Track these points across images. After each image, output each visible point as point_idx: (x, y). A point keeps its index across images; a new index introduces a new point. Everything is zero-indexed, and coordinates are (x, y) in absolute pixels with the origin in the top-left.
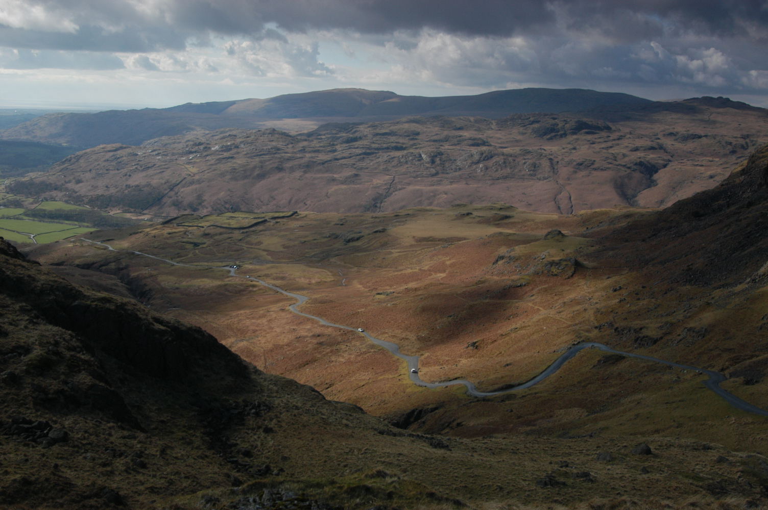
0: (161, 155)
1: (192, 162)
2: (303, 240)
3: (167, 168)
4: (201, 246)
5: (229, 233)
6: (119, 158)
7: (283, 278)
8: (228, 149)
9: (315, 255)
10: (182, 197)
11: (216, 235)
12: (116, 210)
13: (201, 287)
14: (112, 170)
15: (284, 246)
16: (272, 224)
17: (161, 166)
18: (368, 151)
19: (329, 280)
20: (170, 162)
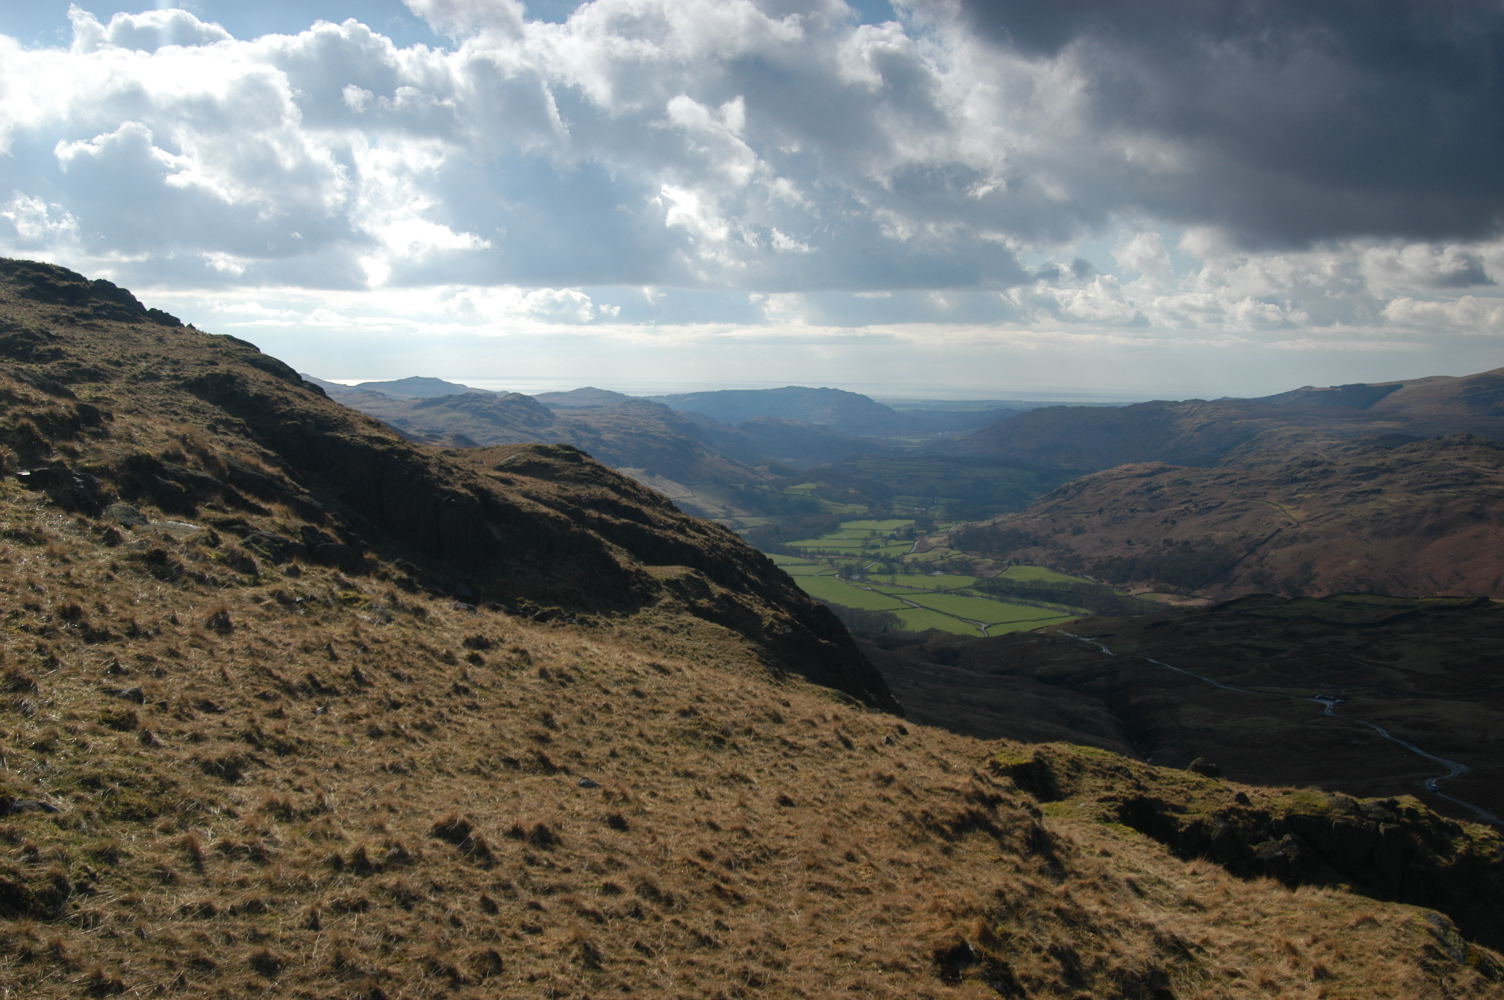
0: (1235, 484)
1: (1295, 499)
2: (1489, 654)
3: (1246, 510)
4: (1277, 656)
5: (1336, 634)
6: (1155, 489)
7: (1427, 727)
8: (1370, 473)
10: (1271, 567)
11: (1310, 635)
12: (1143, 587)
13: (1257, 731)
14: (1141, 511)
15: (1447, 666)
16: (1429, 620)
17: (1235, 505)
20: (1252, 498)
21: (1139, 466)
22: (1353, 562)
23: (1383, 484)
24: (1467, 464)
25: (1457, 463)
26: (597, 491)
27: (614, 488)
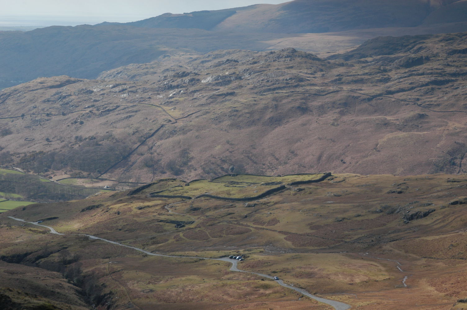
0: (126, 91)
1: (172, 102)
2: (340, 216)
3: (136, 111)
4: (187, 226)
5: (229, 207)
6: (65, 97)
7: (310, 275)
8: (225, 81)
9: (359, 239)
10: (158, 154)
11: (209, 209)
12: (62, 174)
13: (187, 289)
14: (55, 115)
15: (312, 226)
16: (292, 192)
17: (128, 107)
18: (439, 78)
19: (381, 278)
20: (140, 102)
21: (50, 79)
22: (218, 147)
23: (235, 88)
24: (294, 71)
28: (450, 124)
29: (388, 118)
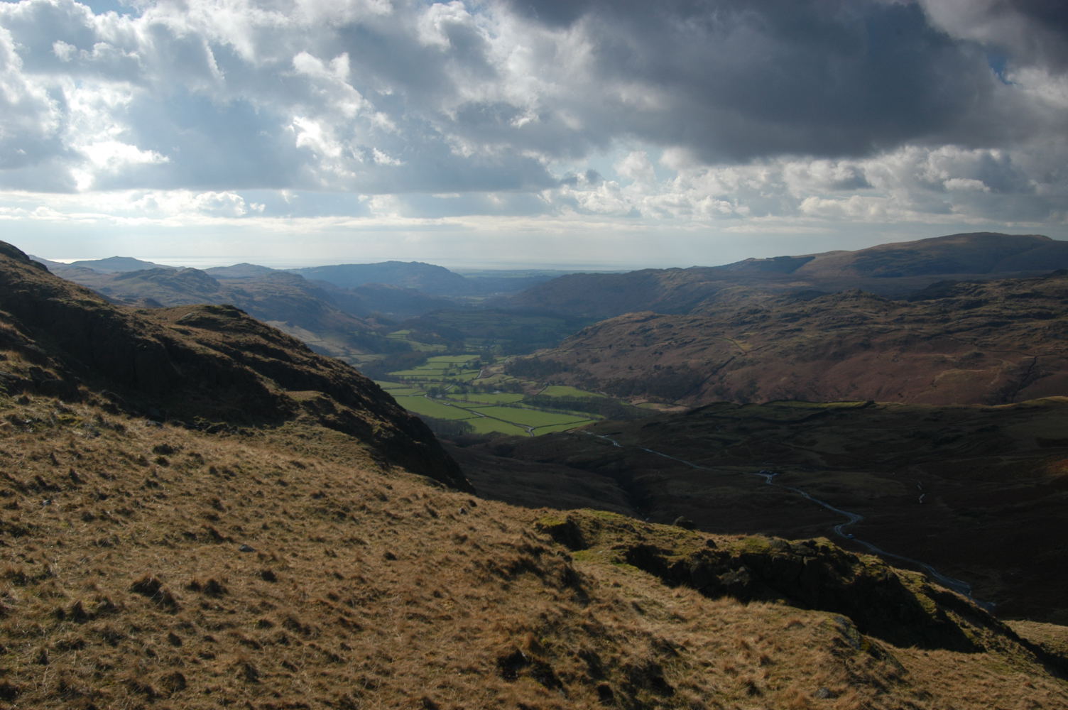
0: (703, 326)
1: (744, 336)
2: (875, 440)
3: (710, 344)
4: (733, 444)
5: (773, 429)
6: (648, 330)
7: (834, 490)
8: (794, 318)
9: (889, 460)
10: (728, 384)
11: (755, 430)
12: (640, 399)
13: (721, 497)
14: (638, 346)
15: (847, 448)
16: (835, 417)
18: (997, 320)
19: (901, 494)
20: (714, 336)
21: (636, 314)
22: (783, 379)
23: (803, 325)
24: (859, 310)
25: (852, 310)
26: (252, 338)
27: (264, 336)
28: (1005, 362)
29: (946, 356)
